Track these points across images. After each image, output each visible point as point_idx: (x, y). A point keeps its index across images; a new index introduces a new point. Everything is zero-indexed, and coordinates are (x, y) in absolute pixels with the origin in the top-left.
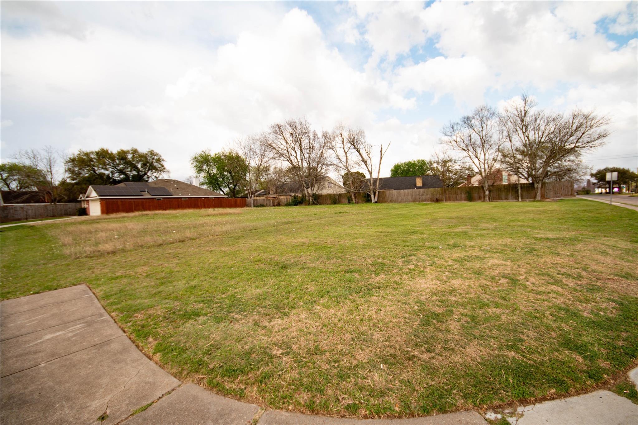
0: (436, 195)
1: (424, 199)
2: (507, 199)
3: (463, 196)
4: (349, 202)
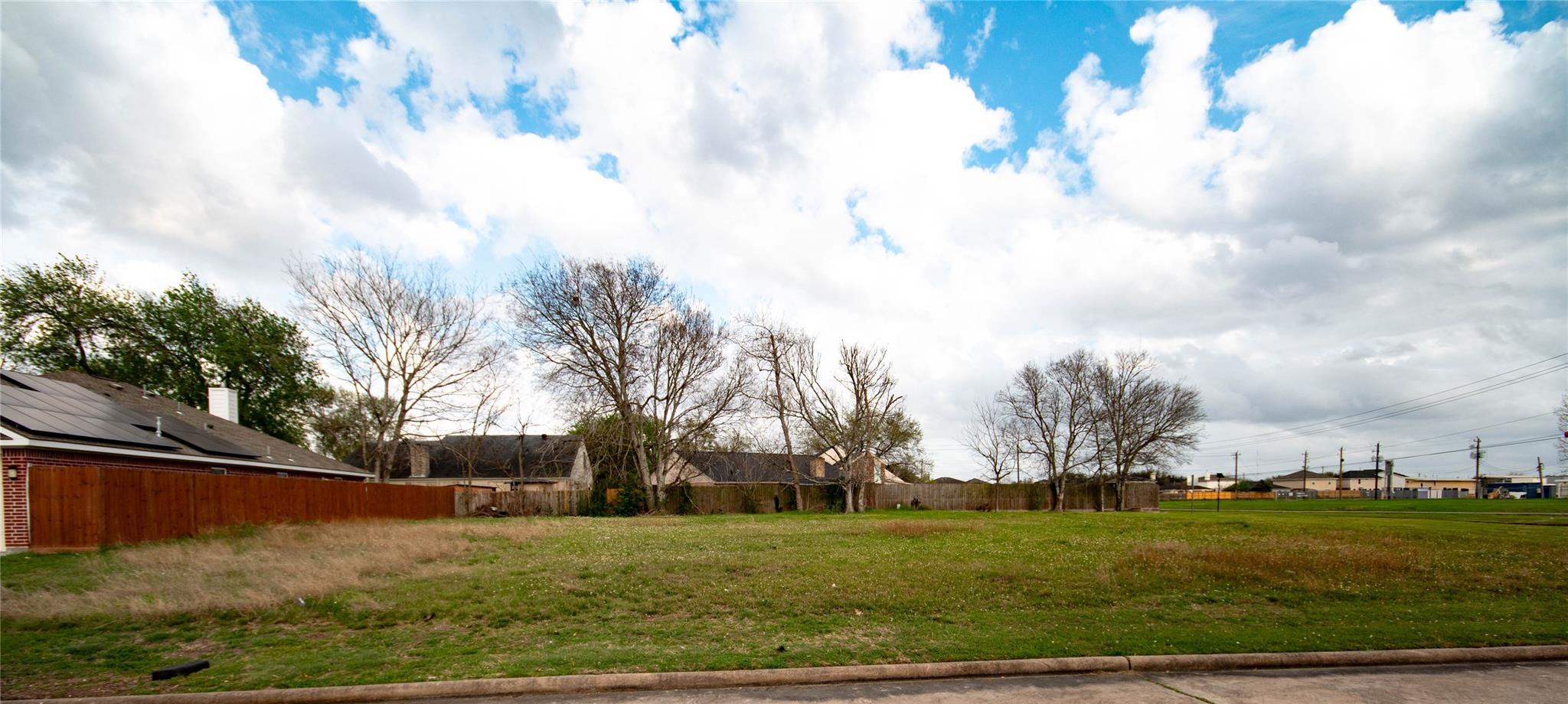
2: (1082, 507)
3: (1021, 501)
4: (778, 510)
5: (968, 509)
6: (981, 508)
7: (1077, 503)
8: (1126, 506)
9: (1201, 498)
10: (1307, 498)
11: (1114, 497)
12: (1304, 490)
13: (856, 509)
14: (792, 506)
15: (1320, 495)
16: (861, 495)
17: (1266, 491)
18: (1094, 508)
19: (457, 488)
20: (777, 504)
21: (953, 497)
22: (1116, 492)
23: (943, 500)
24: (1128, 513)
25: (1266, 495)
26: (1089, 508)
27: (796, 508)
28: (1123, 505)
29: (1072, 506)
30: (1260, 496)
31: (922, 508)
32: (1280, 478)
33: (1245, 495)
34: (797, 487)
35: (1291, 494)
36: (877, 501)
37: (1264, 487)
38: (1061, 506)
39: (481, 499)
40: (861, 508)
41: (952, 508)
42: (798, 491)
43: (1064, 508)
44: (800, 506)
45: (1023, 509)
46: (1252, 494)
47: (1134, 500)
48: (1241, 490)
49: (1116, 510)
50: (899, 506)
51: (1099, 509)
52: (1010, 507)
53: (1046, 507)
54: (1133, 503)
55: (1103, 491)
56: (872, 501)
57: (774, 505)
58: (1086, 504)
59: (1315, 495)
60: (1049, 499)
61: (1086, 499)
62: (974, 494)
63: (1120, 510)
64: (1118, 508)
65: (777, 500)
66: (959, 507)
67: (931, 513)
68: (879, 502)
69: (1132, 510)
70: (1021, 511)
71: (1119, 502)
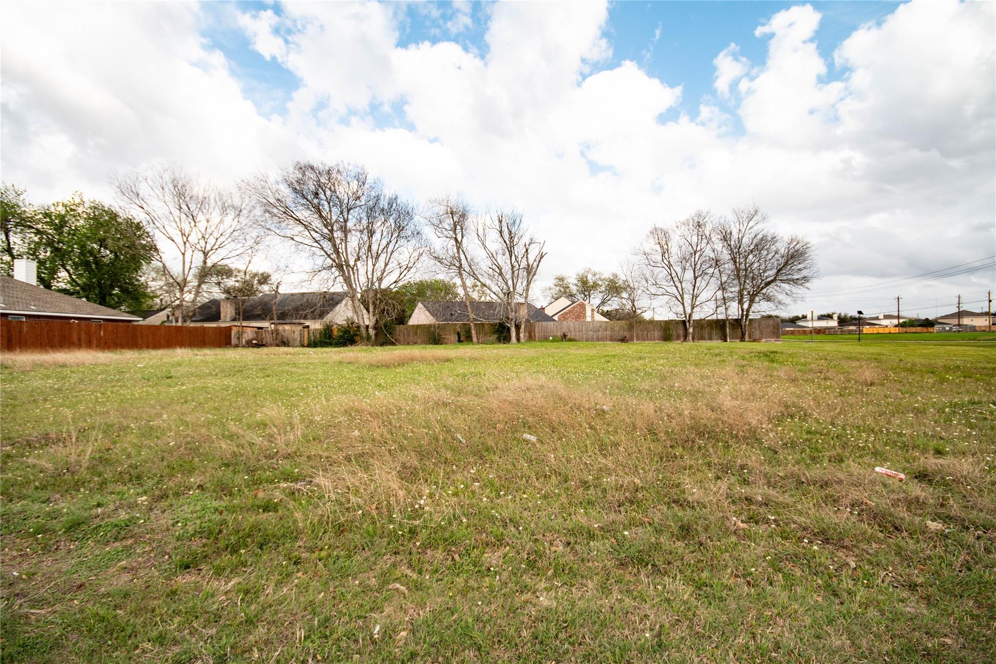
0: (619, 331)
1: (600, 336)
2: (711, 339)
3: (657, 334)
4: (460, 341)
5: (611, 340)
6: (623, 340)
7: (706, 336)
8: (750, 337)
9: (875, 332)
10: (962, 331)
11: (740, 330)
12: (959, 325)
13: (518, 339)
14: (469, 338)
15: (978, 329)
16: (522, 330)
17: (930, 327)
18: (722, 339)
19: (234, 328)
20: (459, 338)
21: (599, 331)
22: (741, 326)
23: (591, 333)
24: (751, 343)
25: (931, 330)
26: (717, 339)
27: (472, 340)
28: (747, 337)
29: (702, 338)
30: (925, 331)
31: (570, 340)
32: (942, 318)
33: (914, 329)
34: (472, 324)
35: (947, 328)
36: (537, 335)
37: (928, 324)
38: (691, 338)
39: (249, 334)
40: (522, 340)
41: (598, 340)
42: (473, 328)
43: (693, 339)
44: (475, 339)
45: (658, 340)
46: (919, 329)
47: (758, 332)
48: (910, 326)
49: (741, 341)
50: (551, 338)
51: (725, 341)
52: (648, 339)
53: (678, 338)
54: (757, 334)
55: (728, 325)
56: (533, 334)
57: (457, 338)
58: (714, 336)
59: (973, 329)
60: (681, 332)
61: (714, 332)
62: (616, 328)
63: (744, 341)
64: (742, 339)
65: (459, 334)
66: (603, 339)
67: (580, 344)
68: (539, 336)
69: (754, 341)
70: (657, 342)
71: (743, 335)
